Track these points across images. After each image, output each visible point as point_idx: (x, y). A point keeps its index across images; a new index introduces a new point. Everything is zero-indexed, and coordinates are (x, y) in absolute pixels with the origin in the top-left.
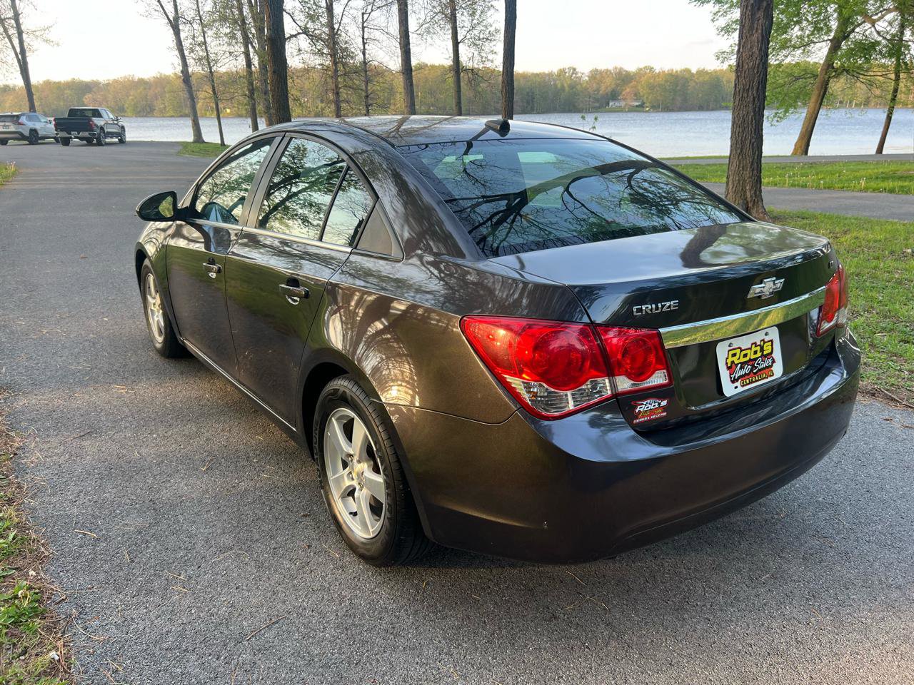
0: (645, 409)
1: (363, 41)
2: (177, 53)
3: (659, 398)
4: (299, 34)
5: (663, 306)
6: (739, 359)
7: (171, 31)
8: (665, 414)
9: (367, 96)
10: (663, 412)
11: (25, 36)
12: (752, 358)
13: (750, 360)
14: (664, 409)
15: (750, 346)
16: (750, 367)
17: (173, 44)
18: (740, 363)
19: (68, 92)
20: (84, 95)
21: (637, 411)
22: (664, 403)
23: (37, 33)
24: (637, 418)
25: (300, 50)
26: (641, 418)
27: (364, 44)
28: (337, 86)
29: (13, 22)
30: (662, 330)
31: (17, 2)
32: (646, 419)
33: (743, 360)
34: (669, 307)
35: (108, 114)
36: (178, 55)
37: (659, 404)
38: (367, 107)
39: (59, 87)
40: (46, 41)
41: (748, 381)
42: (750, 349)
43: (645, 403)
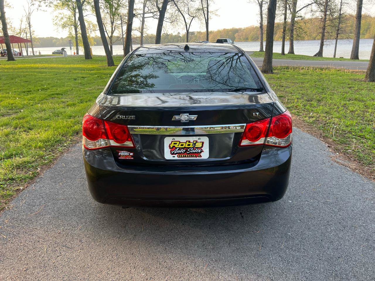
0: (123, 154)
1: (341, 4)
2: (260, 16)
3: (129, 152)
4: (313, 3)
5: (128, 117)
6: (178, 146)
7: (259, 7)
8: (133, 158)
9: (338, 30)
10: (132, 157)
11: (209, 13)
12: (186, 147)
13: (185, 147)
14: (132, 156)
15: (185, 142)
16: (185, 150)
17: (259, 13)
18: (179, 147)
19: (230, 33)
20: (236, 34)
21: (119, 154)
22: (132, 154)
23: (214, 12)
24: (120, 157)
25: (312, 11)
26: (122, 157)
27: (341, 5)
28: (324, 26)
29: (206, 9)
30: (128, 126)
31: (209, 1)
32: (124, 158)
33: (180, 146)
34: (131, 118)
35: (230, 41)
36: (260, 17)
37: (129, 154)
38: (337, 35)
39: (228, 31)
40: (216, 15)
41: (183, 156)
42: (186, 143)
43: (123, 152)
